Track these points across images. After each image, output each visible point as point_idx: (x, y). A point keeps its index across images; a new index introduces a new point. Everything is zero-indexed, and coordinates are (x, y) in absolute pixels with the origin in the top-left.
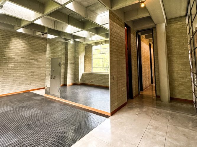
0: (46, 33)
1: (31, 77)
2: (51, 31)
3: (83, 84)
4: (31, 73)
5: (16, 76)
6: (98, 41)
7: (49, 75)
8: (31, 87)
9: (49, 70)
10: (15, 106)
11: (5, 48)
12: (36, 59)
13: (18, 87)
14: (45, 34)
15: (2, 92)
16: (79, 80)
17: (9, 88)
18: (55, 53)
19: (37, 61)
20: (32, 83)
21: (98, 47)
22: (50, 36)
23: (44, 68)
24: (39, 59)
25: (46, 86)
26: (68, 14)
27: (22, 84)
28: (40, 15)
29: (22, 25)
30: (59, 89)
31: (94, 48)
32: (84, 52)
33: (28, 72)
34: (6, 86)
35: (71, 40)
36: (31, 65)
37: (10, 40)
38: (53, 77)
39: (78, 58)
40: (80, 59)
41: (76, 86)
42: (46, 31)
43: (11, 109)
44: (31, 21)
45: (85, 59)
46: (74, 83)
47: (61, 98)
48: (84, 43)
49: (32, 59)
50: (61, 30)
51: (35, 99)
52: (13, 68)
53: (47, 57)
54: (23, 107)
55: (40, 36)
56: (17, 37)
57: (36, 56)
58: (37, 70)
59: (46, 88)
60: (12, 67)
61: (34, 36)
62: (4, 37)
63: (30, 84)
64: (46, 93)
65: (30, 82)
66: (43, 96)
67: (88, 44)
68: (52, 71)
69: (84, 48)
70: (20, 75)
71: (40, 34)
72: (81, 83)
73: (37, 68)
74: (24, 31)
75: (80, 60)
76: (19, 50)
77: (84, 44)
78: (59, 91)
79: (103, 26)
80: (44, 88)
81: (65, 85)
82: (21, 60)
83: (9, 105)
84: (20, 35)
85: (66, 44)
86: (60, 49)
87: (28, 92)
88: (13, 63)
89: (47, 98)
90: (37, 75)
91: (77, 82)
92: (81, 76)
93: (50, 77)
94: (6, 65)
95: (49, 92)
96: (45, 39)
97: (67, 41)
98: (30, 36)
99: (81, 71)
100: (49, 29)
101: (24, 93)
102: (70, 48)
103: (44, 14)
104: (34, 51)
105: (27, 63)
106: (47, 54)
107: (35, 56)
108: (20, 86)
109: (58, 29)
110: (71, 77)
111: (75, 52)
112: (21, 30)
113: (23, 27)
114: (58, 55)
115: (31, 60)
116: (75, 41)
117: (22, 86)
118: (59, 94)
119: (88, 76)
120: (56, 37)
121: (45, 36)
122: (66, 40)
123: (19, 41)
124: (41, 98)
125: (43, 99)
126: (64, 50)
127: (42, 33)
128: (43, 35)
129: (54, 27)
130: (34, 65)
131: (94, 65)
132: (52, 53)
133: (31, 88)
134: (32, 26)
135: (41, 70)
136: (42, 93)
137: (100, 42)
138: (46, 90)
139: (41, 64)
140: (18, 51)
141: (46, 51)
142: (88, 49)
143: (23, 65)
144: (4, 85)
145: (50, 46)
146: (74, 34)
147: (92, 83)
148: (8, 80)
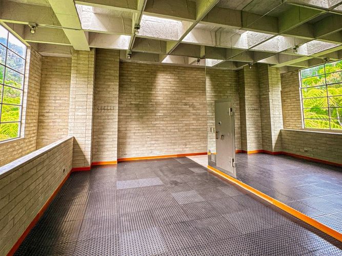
0: (204, 58)
1: (186, 133)
2: (212, 51)
3: (281, 154)
4: (186, 127)
5: (167, 130)
6: (316, 56)
7: (213, 131)
8: (187, 149)
9: (211, 123)
10: (166, 179)
11: (151, 90)
12: (191, 104)
13: (170, 147)
14: (202, 58)
15: (151, 152)
16: (273, 145)
17: (159, 148)
18: (220, 92)
19: (193, 106)
20: (188, 143)
22: (210, 62)
23: (203, 119)
24: (195, 104)
25: (210, 151)
26: (240, 8)
27: (174, 144)
29: (168, 51)
30: (233, 160)
31: (306, 73)
32: (280, 83)
33: (181, 125)
34: (156, 145)
35: (249, 63)
36: (184, 114)
37: (155, 76)
38: (220, 136)
40: (270, 101)
41: (267, 158)
42: (203, 53)
43: (161, 183)
44: (178, 40)
45: (283, 101)
46: (261, 149)
47: (238, 179)
48: (279, 65)
49: (186, 104)
50: (229, 45)
51: (193, 172)
52: (162, 119)
53: (208, 99)
55: (194, 64)
56: (163, 71)
57: (191, 99)
58: (193, 122)
59: (209, 154)
60: (161, 117)
61: (186, 65)
62: (149, 73)
63: (186, 145)
64: (211, 164)
65: (185, 141)
66: (206, 169)
67: (288, 68)
68: (218, 124)
69: (280, 76)
70: (171, 129)
71: (194, 62)
72: (278, 150)
73: (194, 119)
74: (172, 61)
76: (167, 90)
77: (277, 69)
78: (234, 165)
80: (206, 154)
81: (243, 152)
82: (171, 106)
83: (158, 176)
86: (229, 83)
87: (183, 157)
88: (161, 111)
89: (212, 173)
90: (194, 130)
91: (266, 148)
92: (277, 137)
93: (214, 135)
94: (153, 114)
95: (215, 163)
96: (202, 69)
97: (241, 67)
98: (179, 67)
99: (277, 126)
100: (207, 48)
101: (178, 158)
102: (248, 80)
104: (187, 91)
105: (178, 111)
106: (207, 94)
107: (188, 99)
108: (172, 147)
109: (223, 45)
110: (255, 138)
111: (259, 87)
112: (167, 60)
113: (168, 54)
114: (227, 94)
115: (184, 105)
116: (258, 65)
117: (175, 147)
118: (233, 171)
119: (295, 138)
120: (220, 61)
121: (201, 64)
123: (167, 77)
124: (203, 171)
125: (205, 174)
127: (196, 59)
128: (198, 61)
129: (216, 42)
130: (189, 114)
132: (215, 92)
133: (187, 151)
134: (182, 48)
135: (200, 122)
136: (203, 161)
137: (322, 58)
138: (210, 158)
139: (199, 111)
140: (166, 93)
141: (205, 90)
142: (290, 77)
143: (174, 114)
144: (153, 142)
145: (211, 79)
146: (256, 49)
148: (157, 136)
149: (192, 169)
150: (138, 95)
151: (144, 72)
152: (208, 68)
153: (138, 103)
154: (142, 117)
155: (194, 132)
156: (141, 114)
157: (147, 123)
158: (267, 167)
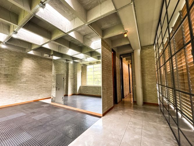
0: (52, 55)
1: (40, 89)
2: (56, 54)
3: (80, 94)
4: (40, 86)
5: (28, 89)
6: (92, 62)
7: (54, 87)
9: (54, 84)
10: (28, 112)
11: (18, 66)
12: (44, 75)
13: (29, 97)
14: (51, 55)
15: (15, 101)
16: (77, 91)
17: (21, 98)
18: (58, 71)
19: (44, 76)
20: (40, 94)
21: (92, 66)
22: (55, 58)
23: (50, 83)
24: (46, 75)
25: (52, 96)
26: (70, 40)
27: (32, 95)
28: (48, 40)
29: (33, 48)
30: (63, 98)
31: (89, 67)
32: (81, 69)
33: (37, 85)
34: (19, 97)
35: (71, 61)
36: (39, 80)
37: (22, 60)
38: (57, 89)
39: (76, 75)
41: (75, 96)
42: (52, 53)
43: (25, 114)
44: (40, 45)
45: (82, 76)
46: (73, 93)
47: (64, 105)
48: (81, 63)
49: (41, 75)
50: (64, 53)
51: (43, 106)
52: (25, 82)
53: (53, 74)
54: (34, 113)
55: (47, 57)
56: (28, 57)
57: (44, 73)
59: (52, 97)
60: (24, 81)
61: (42, 57)
62: (17, 57)
64: (52, 101)
65: (39, 93)
66: (50, 104)
67: (84, 64)
68: (57, 84)
69: (81, 67)
70: (30, 88)
71: (47, 56)
72: (79, 93)
73: (44, 83)
74: (34, 53)
75: (78, 77)
76: (29, 68)
77: (81, 64)
78: (63, 100)
79: (96, 50)
80: (51, 98)
81: (66, 95)
82: (31, 76)
83: (22, 112)
84: (30, 56)
85: (67, 64)
86: (63, 68)
87: (37, 101)
88: (24, 79)
89: (53, 105)
90: (44, 87)
91: (75, 93)
92: (79, 88)
93: (55, 89)
94: (19, 80)
95: (55, 101)
96: (51, 60)
97: (68, 62)
98: (38, 57)
99: (79, 85)
100: (54, 52)
101: (34, 102)
102: (70, 67)
103: (51, 39)
104: (41, 69)
105: (36, 79)
106: (53, 71)
107: (42, 73)
108: (31, 97)
109: (61, 52)
110: (71, 89)
111: (74, 70)
112: (31, 52)
113: (33, 50)
114: (61, 72)
115: (40, 76)
116: (74, 62)
117: (33, 96)
118: (62, 102)
119: (84, 89)
120: (59, 58)
121: (51, 57)
122: (67, 60)
123: (30, 61)
124: (48, 105)
125: (50, 106)
126: (65, 69)
127: (48, 55)
128: (49, 56)
129: (59, 50)
130: (42, 80)
131: (88, 80)
132: (56, 71)
133: (39, 98)
134: (41, 49)
135: (47, 84)
136: (49, 101)
138: (52, 99)
139: (48, 79)
140: (29, 69)
142: (84, 68)
143: (33, 80)
144: (17, 96)
145: (55, 65)
146: (74, 56)
147: (87, 94)
148: (21, 92)
149: (42, 105)
150: (8, 69)
151: (13, 56)
152: (54, 60)
153: (7, 73)
154: (10, 82)
155: (44, 89)
156: (9, 80)
157: (14, 85)
158: (75, 99)
